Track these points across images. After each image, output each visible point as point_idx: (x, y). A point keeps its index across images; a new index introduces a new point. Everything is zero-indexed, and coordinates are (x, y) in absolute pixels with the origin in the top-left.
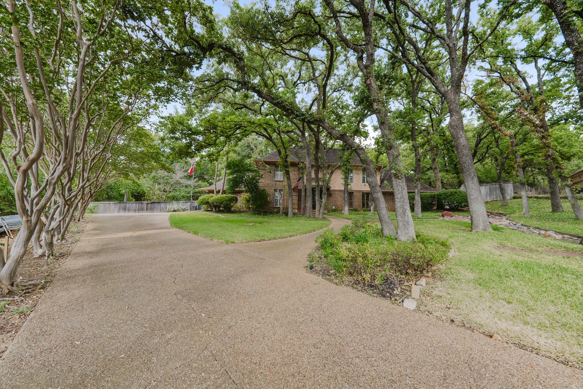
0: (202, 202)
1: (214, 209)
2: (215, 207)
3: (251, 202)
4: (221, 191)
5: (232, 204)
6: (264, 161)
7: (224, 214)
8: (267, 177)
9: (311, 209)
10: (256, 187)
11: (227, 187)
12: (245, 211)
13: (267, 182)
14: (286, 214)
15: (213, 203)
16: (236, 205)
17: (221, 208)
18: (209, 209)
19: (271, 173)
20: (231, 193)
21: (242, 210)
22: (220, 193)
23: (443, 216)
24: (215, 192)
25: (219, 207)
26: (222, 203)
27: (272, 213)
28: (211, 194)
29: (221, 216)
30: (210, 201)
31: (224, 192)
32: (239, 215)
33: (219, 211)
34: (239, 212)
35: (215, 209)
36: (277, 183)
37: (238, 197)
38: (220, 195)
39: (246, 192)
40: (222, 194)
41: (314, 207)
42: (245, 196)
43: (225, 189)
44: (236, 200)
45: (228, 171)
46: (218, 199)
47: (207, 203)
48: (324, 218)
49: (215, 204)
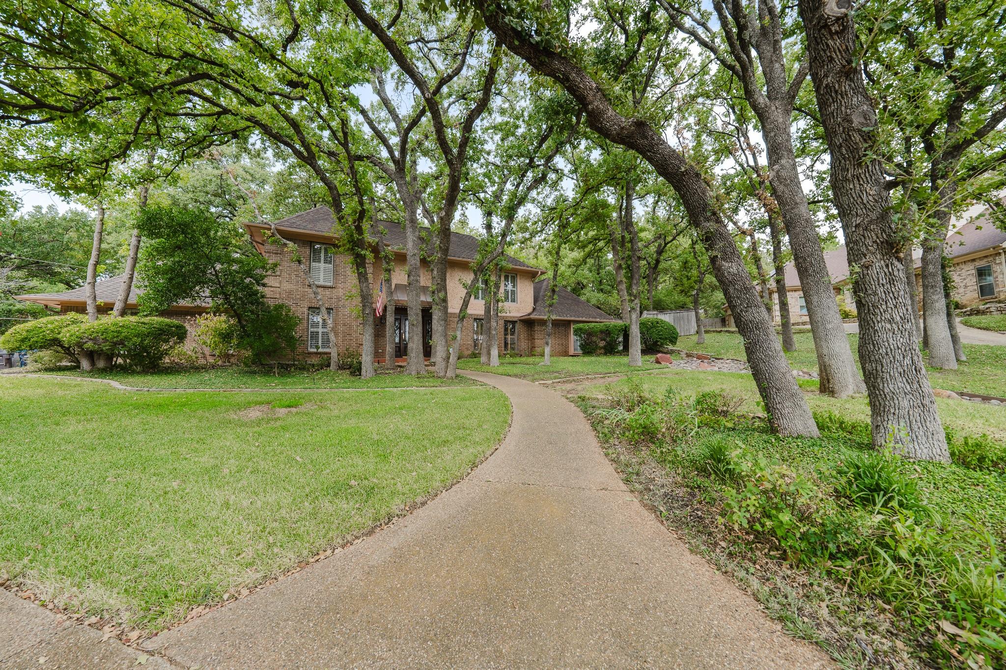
0: (23, 341)
1: (85, 364)
2: (91, 355)
3: (235, 341)
4: (118, 306)
5: (165, 347)
6: (280, 232)
7: (131, 379)
8: (285, 274)
9: (422, 355)
10: (254, 297)
11: (142, 292)
12: (213, 367)
13: (287, 286)
14: (355, 370)
15: (80, 345)
16: (178, 349)
17: (120, 361)
18: (65, 363)
19: (299, 262)
20: (162, 314)
21: (202, 362)
22: (115, 312)
23: (658, 362)
24: (90, 309)
25: (109, 357)
26: (122, 342)
27: (303, 369)
28: (72, 315)
29: (116, 385)
30: (65, 336)
31: (129, 309)
32: (194, 379)
33: (111, 370)
34: (192, 368)
35: (93, 363)
36: (320, 290)
37: (187, 326)
38: (112, 319)
39: (217, 311)
40: (123, 313)
41: (427, 351)
42: (211, 324)
43: (132, 300)
44: (181, 334)
45: (146, 242)
46: (106, 331)
47: (55, 342)
48: (457, 376)
49: (89, 345)
